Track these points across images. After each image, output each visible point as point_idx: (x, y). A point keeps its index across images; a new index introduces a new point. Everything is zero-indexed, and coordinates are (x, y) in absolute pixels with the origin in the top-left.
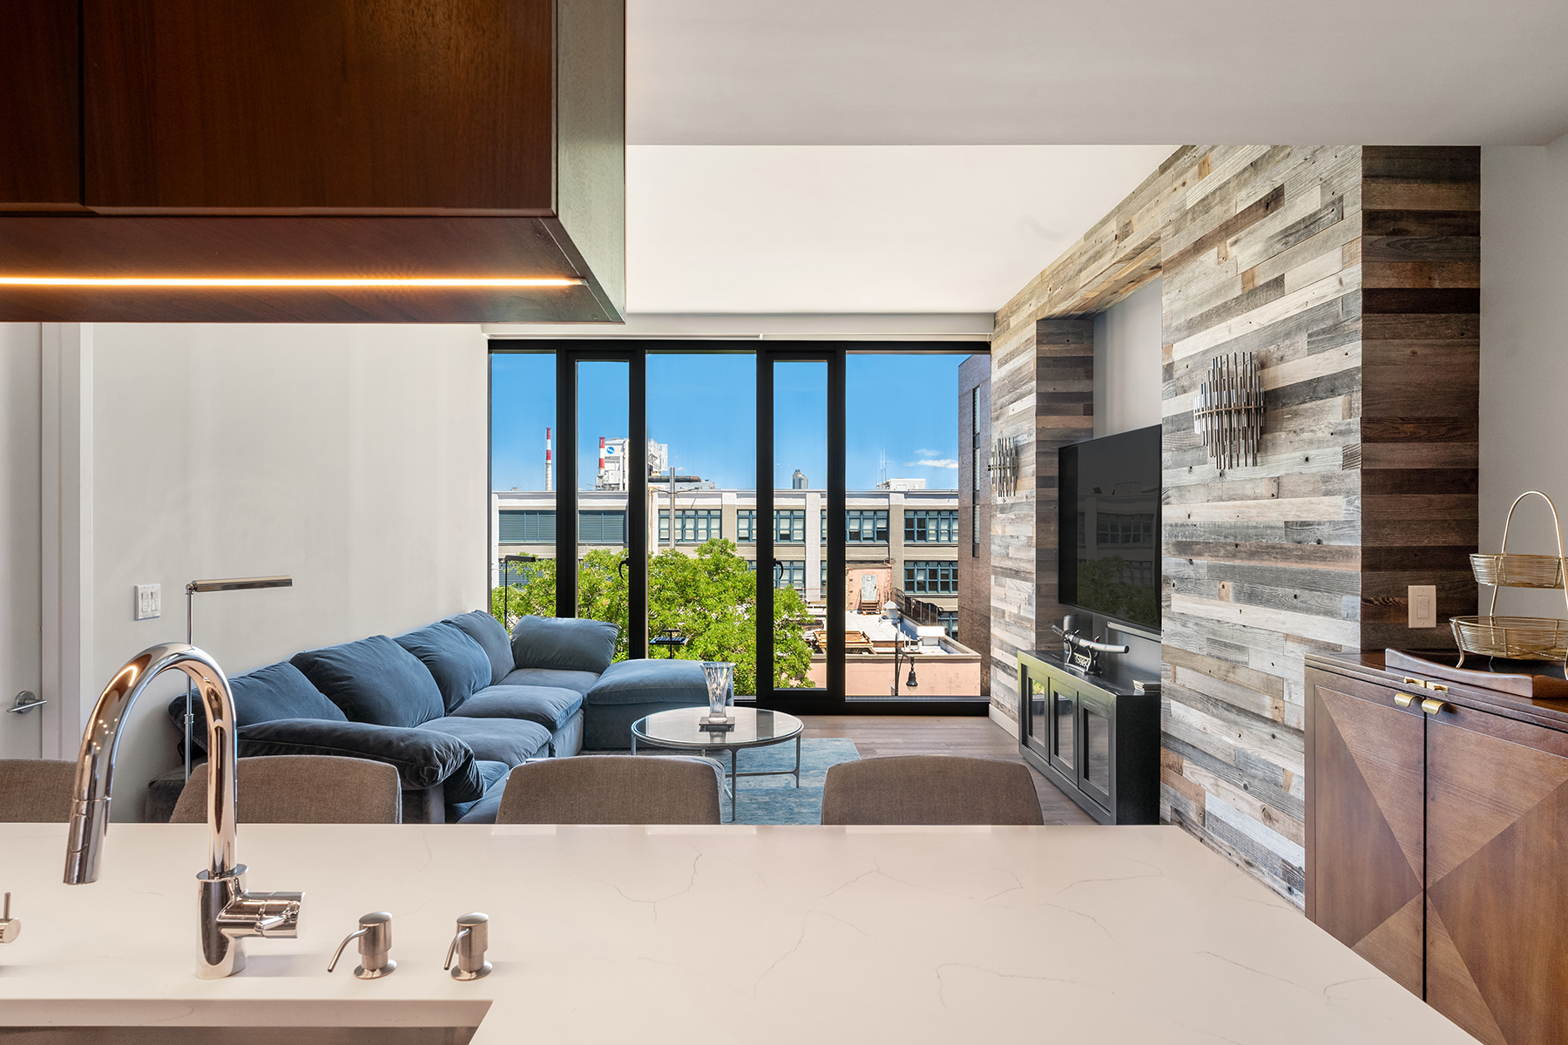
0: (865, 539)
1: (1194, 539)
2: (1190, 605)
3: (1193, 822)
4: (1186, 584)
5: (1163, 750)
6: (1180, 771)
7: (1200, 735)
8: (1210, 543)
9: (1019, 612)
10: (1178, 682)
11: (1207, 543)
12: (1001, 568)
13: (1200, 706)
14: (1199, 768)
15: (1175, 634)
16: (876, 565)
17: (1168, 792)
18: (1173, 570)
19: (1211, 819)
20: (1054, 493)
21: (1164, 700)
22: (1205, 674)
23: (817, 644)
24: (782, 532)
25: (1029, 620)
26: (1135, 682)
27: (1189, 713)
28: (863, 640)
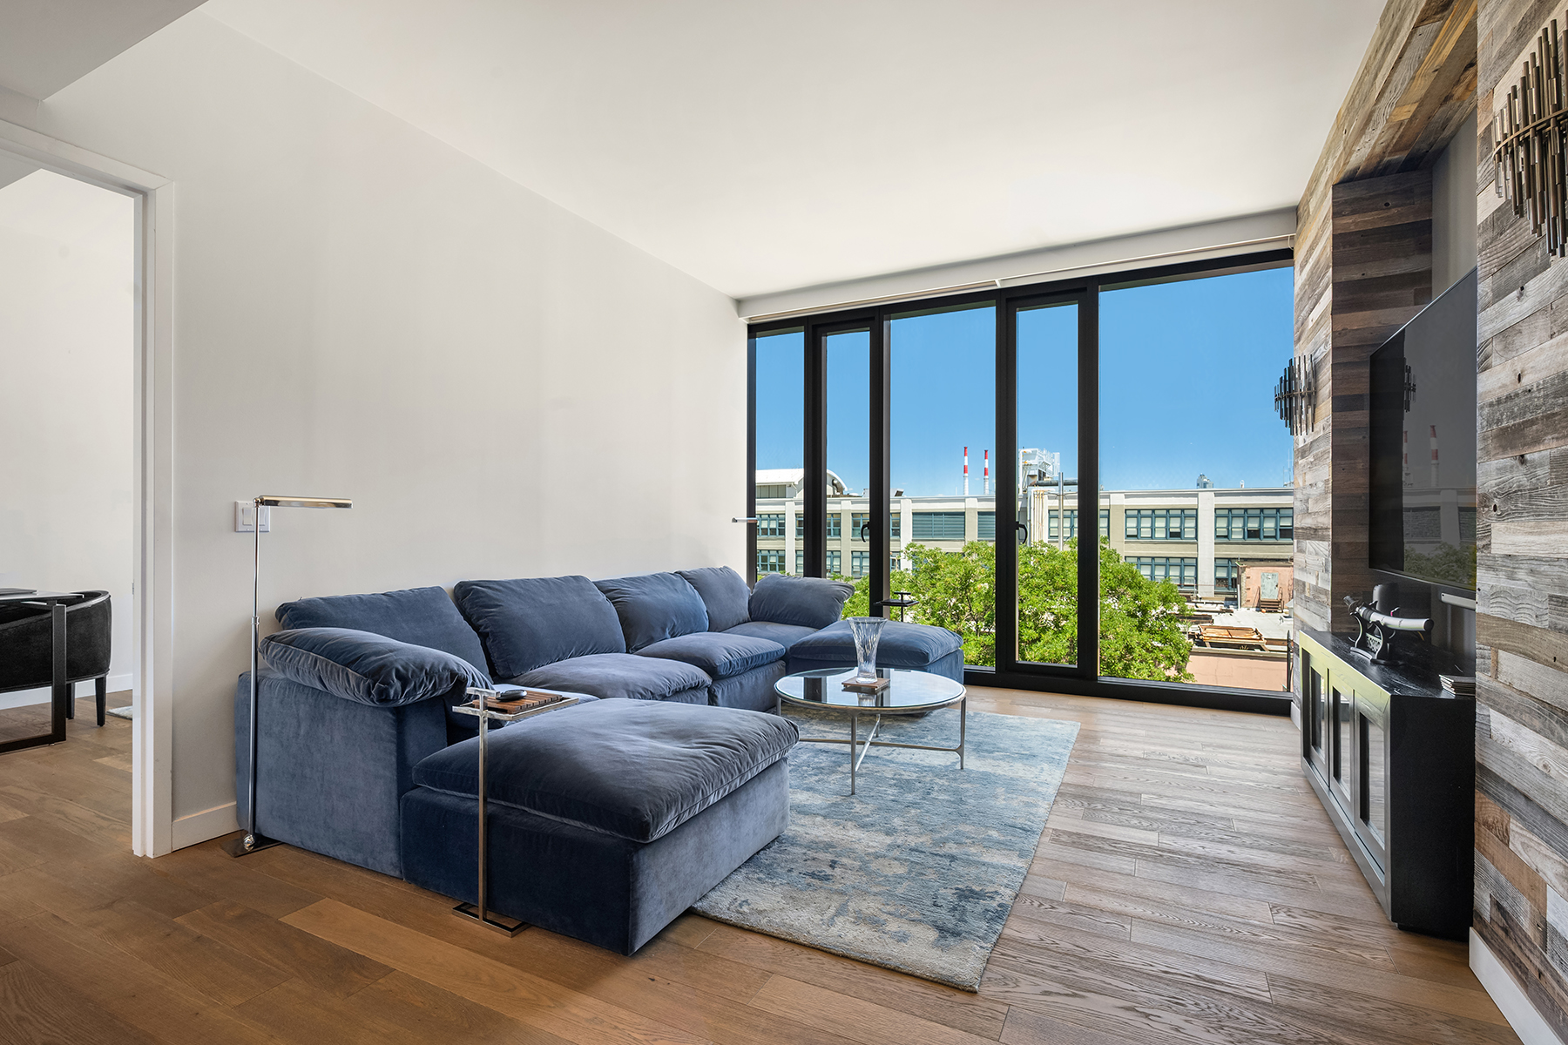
0: (1265, 537)
1: (1528, 417)
2: (1520, 538)
3: (1526, 936)
4: (1516, 502)
5: (1478, 795)
6: (1505, 840)
7: (1538, 779)
8: (1554, 415)
9: (1317, 583)
10: (1502, 678)
11: (1548, 417)
12: (1302, 528)
13: (1537, 723)
14: (1536, 839)
15: (1496, 595)
16: (1278, 563)
17: (1486, 871)
18: (1493, 482)
19: (1557, 942)
20: (1362, 417)
21: (1482, 709)
22: (1546, 663)
23: (1201, 637)
24: (1171, 530)
25: (1325, 592)
26: (1442, 678)
27: (1519, 734)
28: (1255, 636)
